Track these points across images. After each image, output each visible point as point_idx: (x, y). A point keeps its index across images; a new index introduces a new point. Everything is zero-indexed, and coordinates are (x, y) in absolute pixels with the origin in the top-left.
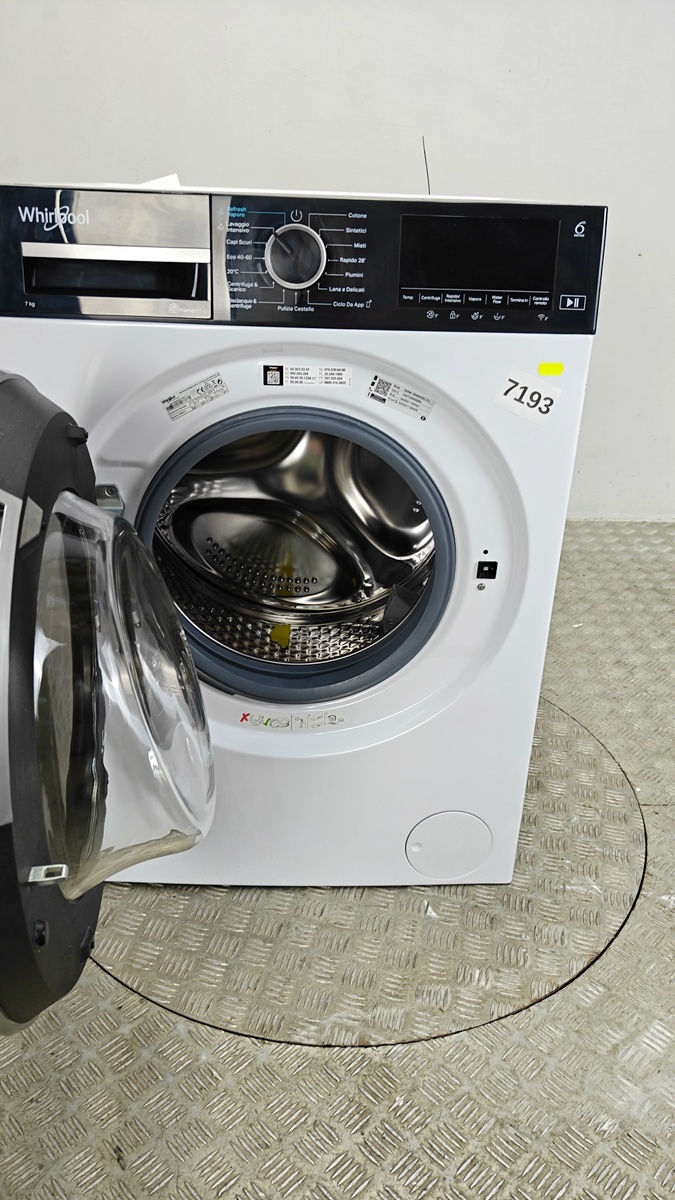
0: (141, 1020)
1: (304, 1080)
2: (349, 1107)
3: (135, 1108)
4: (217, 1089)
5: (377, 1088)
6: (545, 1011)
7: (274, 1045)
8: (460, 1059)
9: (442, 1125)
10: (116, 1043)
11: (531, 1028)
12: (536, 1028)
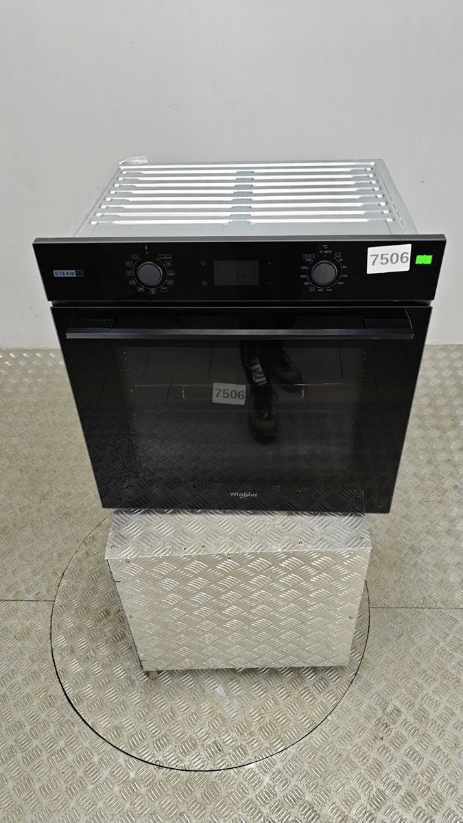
0: (103, 753)
1: (177, 789)
2: (196, 805)
3: (100, 804)
4: (137, 793)
5: (210, 795)
6: (295, 750)
7: (164, 769)
8: (250, 779)
9: (237, 816)
10: (92, 767)
11: (287, 760)
12: (289, 761)
